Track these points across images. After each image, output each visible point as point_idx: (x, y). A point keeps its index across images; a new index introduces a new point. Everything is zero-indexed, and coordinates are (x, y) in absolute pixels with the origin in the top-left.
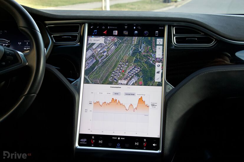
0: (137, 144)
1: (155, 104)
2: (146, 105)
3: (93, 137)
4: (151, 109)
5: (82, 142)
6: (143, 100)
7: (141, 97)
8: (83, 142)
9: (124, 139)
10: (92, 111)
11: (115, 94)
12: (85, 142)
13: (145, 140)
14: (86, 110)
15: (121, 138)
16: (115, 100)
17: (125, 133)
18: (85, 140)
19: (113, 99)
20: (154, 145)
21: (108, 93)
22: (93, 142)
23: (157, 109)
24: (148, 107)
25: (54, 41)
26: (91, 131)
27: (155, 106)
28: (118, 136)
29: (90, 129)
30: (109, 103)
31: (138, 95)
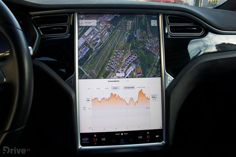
0: (141, 137)
1: (155, 96)
2: (146, 97)
3: (95, 136)
4: (152, 101)
5: (84, 141)
6: (143, 93)
7: (141, 90)
8: (86, 141)
9: (127, 134)
10: (91, 108)
11: (114, 88)
12: (87, 141)
13: (148, 133)
14: (84, 108)
15: (124, 134)
16: (114, 95)
17: (128, 128)
18: (87, 139)
19: (112, 94)
20: (157, 136)
21: (106, 88)
22: (96, 140)
23: (157, 101)
24: (149, 99)
25: (42, 34)
26: (93, 130)
27: (156, 98)
28: (120, 132)
29: (91, 128)
30: (108, 99)
31: (137, 87)
